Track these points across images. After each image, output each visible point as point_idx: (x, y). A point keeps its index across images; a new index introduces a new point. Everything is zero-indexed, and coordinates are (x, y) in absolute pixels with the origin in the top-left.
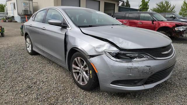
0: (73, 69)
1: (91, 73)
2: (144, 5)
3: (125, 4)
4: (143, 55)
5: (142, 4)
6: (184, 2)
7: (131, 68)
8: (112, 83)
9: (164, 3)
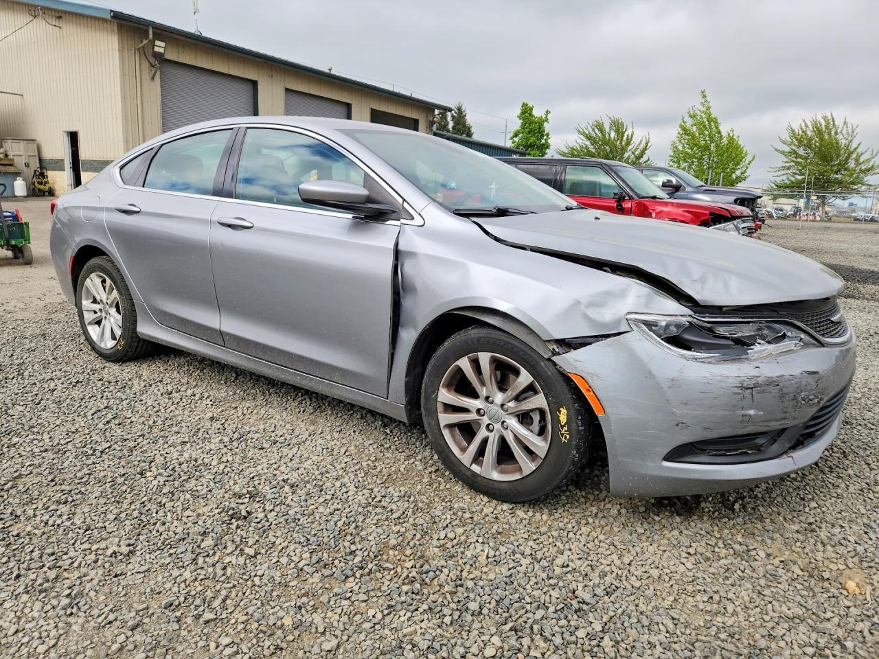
0: (440, 407)
1: (563, 418)
2: (529, 133)
3: (451, 125)
4: (783, 329)
5: (523, 126)
6: (681, 126)
7: (756, 385)
8: (670, 457)
9: (607, 129)
